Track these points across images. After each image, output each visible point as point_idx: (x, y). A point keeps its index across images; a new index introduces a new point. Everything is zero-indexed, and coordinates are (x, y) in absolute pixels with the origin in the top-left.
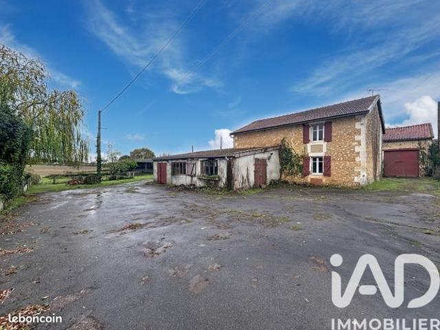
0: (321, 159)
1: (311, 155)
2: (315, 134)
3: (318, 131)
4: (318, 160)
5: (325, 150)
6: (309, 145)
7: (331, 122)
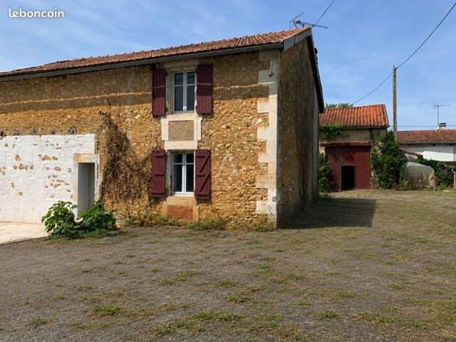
0: (190, 156)
1: (169, 146)
2: (178, 92)
3: (185, 85)
4: (184, 159)
5: (197, 135)
6: (164, 122)
7: (210, 66)
